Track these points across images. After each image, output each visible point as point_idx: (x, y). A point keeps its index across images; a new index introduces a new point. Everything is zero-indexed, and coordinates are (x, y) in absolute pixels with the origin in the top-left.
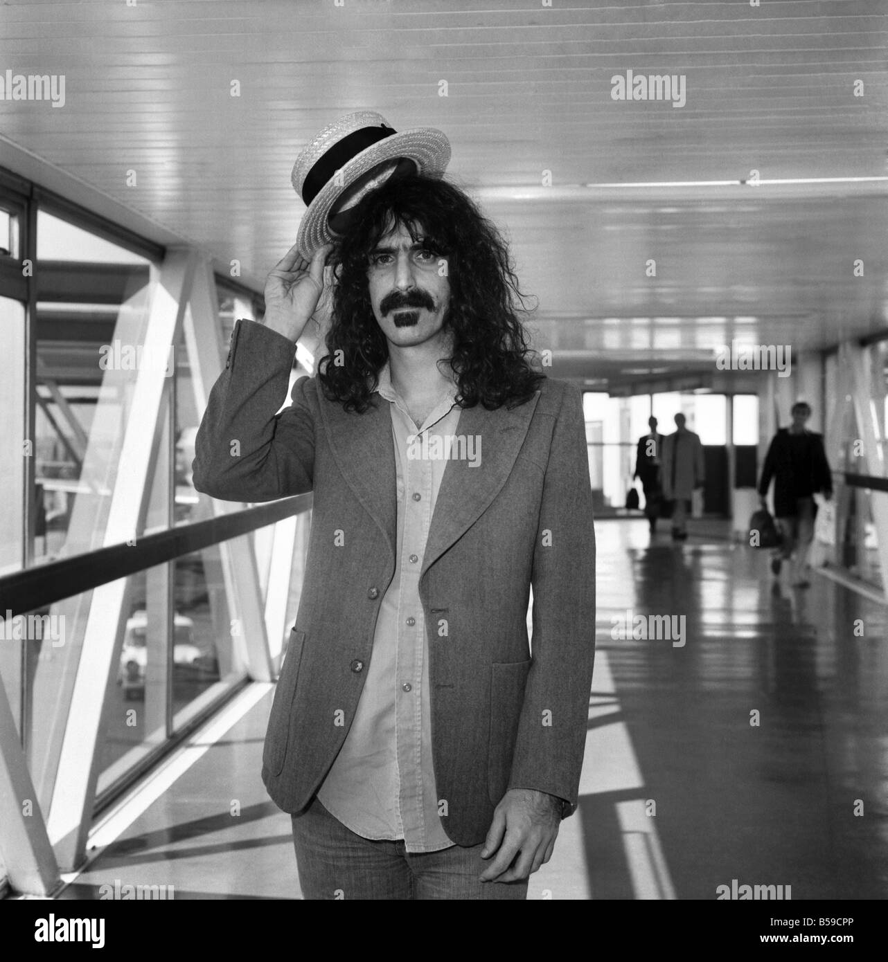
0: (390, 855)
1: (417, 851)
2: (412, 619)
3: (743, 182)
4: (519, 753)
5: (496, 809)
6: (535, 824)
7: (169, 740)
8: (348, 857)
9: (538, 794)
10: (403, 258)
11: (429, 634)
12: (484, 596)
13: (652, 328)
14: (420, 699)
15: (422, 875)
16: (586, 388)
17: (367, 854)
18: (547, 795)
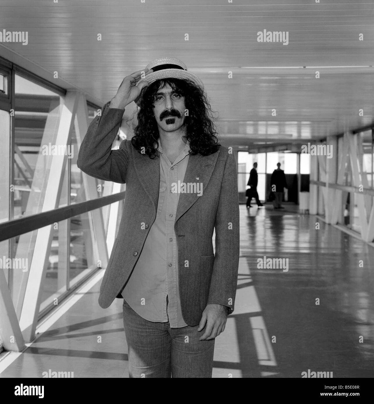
0: (162, 331)
1: (175, 327)
2: (171, 239)
3: (305, 67)
4: (211, 290)
5: (203, 312)
6: (218, 317)
7: (68, 291)
8: (147, 332)
9: (219, 305)
10: (168, 97)
11: (178, 245)
12: (199, 230)
13: (267, 125)
14: (175, 269)
15: (176, 338)
16: (240, 150)
17: (154, 331)
18: (223, 306)
